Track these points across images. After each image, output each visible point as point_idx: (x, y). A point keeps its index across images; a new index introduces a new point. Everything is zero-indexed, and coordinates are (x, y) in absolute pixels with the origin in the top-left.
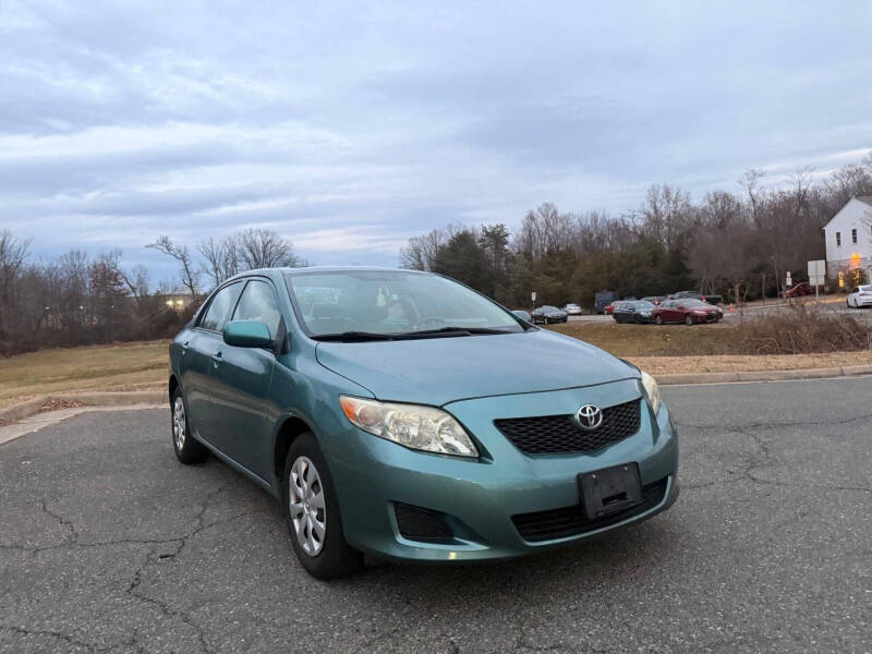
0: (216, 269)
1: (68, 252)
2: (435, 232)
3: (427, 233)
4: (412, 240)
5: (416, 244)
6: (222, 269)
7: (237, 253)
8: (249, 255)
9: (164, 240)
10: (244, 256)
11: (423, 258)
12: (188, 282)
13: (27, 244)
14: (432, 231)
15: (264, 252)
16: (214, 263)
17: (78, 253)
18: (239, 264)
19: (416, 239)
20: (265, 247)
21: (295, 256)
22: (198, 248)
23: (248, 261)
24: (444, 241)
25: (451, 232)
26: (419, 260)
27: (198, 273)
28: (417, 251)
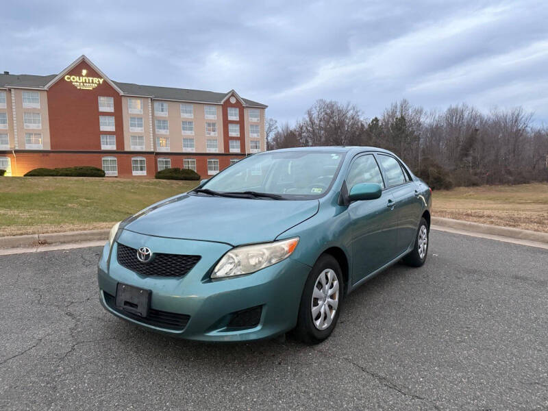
13: (532, 115)
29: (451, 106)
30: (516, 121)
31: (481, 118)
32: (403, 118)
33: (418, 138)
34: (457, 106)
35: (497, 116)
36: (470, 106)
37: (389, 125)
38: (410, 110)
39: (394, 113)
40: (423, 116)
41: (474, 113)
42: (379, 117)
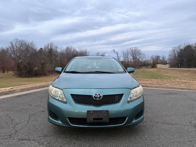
0: (124, 56)
1: (97, 53)
2: (180, 45)
3: (177, 46)
4: (173, 47)
5: (174, 49)
6: (125, 56)
7: (129, 52)
8: (131, 52)
9: (114, 50)
10: (130, 52)
11: (176, 52)
12: (118, 59)
13: (90, 51)
14: (179, 45)
15: (135, 52)
16: (124, 54)
17: (99, 53)
18: (129, 54)
19: (174, 47)
20: (135, 50)
21: (142, 52)
22: (121, 51)
23: (131, 54)
24: (182, 48)
25: (185, 45)
26: (175, 53)
27: (120, 57)
28: (174, 50)
29: (67, 46)
30: (86, 53)
31: (76, 51)
32: (51, 49)
33: (57, 56)
34: (69, 46)
35: (81, 51)
36: (73, 47)
37: (47, 51)
38: (54, 47)
39: (48, 47)
40: (58, 49)
41: (74, 49)
42: (43, 48)
